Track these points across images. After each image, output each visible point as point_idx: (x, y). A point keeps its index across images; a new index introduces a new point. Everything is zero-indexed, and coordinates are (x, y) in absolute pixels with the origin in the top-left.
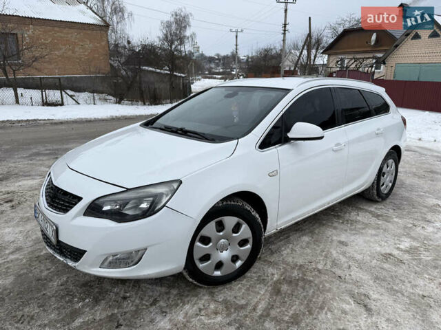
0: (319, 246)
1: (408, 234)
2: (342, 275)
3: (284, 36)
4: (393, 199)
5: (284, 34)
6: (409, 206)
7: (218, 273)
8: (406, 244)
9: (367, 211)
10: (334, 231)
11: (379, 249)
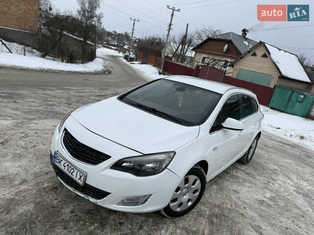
0: (223, 193)
1: (268, 188)
2: (243, 213)
3: (169, 33)
4: (253, 163)
5: (169, 31)
6: (261, 168)
7: (179, 209)
8: (268, 195)
9: (241, 170)
10: (228, 183)
11: (256, 197)
